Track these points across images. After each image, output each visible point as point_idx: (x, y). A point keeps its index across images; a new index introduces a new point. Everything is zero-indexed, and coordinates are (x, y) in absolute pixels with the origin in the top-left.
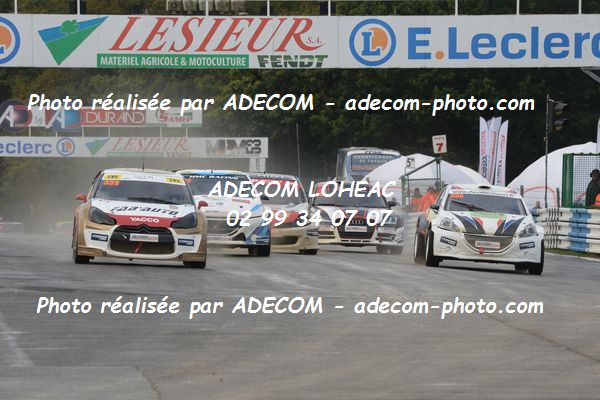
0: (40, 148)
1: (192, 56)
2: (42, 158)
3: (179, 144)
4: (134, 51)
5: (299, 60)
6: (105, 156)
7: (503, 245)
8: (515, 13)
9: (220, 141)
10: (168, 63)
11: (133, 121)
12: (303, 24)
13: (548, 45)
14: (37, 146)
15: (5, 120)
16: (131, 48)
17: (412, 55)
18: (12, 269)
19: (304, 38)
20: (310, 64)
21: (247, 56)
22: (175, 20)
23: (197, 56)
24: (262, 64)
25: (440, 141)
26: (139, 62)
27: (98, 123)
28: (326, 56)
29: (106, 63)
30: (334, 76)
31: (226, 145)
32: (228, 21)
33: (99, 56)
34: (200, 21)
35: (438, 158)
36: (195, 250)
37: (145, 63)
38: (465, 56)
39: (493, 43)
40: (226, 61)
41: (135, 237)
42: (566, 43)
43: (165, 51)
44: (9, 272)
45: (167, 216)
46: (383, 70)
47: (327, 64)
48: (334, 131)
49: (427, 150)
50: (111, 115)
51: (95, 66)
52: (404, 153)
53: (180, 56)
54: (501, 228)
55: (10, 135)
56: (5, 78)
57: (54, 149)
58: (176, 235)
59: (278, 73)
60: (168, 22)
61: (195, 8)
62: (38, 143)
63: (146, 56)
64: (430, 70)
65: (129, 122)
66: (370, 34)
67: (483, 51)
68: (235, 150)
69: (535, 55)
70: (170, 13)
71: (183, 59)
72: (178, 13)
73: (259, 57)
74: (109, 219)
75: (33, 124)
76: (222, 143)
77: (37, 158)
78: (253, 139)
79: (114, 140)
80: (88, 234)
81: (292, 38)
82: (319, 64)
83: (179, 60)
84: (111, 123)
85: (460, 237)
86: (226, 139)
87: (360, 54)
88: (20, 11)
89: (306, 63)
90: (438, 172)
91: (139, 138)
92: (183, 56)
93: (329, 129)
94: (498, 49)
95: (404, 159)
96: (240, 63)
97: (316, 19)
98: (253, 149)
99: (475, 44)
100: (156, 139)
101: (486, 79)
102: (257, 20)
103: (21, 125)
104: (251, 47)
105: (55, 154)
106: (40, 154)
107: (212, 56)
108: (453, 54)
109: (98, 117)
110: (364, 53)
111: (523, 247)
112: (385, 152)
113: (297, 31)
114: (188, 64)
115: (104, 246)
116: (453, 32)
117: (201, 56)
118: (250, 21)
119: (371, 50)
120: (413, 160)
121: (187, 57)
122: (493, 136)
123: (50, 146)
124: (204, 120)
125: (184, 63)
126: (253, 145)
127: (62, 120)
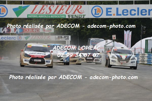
0: (13, 38)
1: (51, 15)
2: (13, 41)
3: (48, 37)
4: (37, 14)
5: (78, 16)
6: (29, 40)
7: (127, 62)
8: (133, 4)
9: (58, 36)
10: (45, 17)
11: (36, 31)
12: (79, 7)
13: (142, 12)
14: (12, 38)
15: (4, 31)
16: (36, 13)
17: (107, 15)
18: (6, 69)
19: (80, 10)
20: (81, 17)
21: (65, 15)
22: (47, 6)
23: (52, 15)
24: (69, 17)
25: (114, 37)
26: (38, 16)
27: (28, 32)
28: (85, 15)
29: (30, 17)
30: (87, 20)
31: (60, 37)
32: (60, 6)
33: (28, 15)
34: (53, 6)
35: (114, 41)
36: (50, 63)
37: (39, 17)
38: (120, 15)
39: (128, 12)
40: (60, 16)
41: (35, 60)
42: (146, 12)
43: (44, 14)
44: (5, 70)
45: (43, 55)
46: (100, 18)
47: (85, 17)
48: (87, 34)
49: (111, 38)
50: (31, 30)
51: (27, 18)
52: (105, 39)
53: (48, 15)
54: (126, 58)
55: (5, 35)
56: (4, 20)
57: (16, 38)
58: (46, 60)
59: (73, 19)
60: (45, 7)
61: (52, 3)
62: (13, 37)
63: (40, 15)
64: (112, 18)
65: (35, 32)
66: (96, 9)
67: (125, 14)
68: (62, 39)
69: (138, 15)
70: (46, 4)
71: (49, 16)
72: (48, 4)
73: (68, 15)
74: (29, 56)
75: (11, 32)
76: (59, 37)
77: (12, 41)
78: (67, 36)
79: (32, 36)
80: (24, 60)
81: (77, 11)
82: (83, 17)
83: (48, 16)
84: (31, 32)
85: (116, 60)
86: (60, 36)
87: (94, 14)
88: (8, 4)
89: (80, 17)
90: (114, 44)
91: (38, 36)
92: (49, 15)
93: (86, 33)
94: (129, 13)
95: (105, 41)
96: (63, 17)
97: (83, 6)
98: (67, 38)
99: (123, 12)
100: (42, 36)
101: (126, 21)
102: (68, 6)
103: (8, 33)
104: (66, 13)
105: (17, 40)
106: (13, 40)
107: (56, 15)
108: (118, 14)
109: (28, 30)
110: (95, 14)
111: (132, 62)
112: (100, 39)
113: (78, 9)
114: (50, 17)
115: (28, 63)
116: (117, 9)
117: (54, 15)
118: (66, 6)
119: (97, 13)
120: (107, 41)
121: (50, 15)
122: (128, 35)
123: (15, 38)
124: (54, 31)
125: (49, 17)
126: (67, 37)
127: (18, 31)
